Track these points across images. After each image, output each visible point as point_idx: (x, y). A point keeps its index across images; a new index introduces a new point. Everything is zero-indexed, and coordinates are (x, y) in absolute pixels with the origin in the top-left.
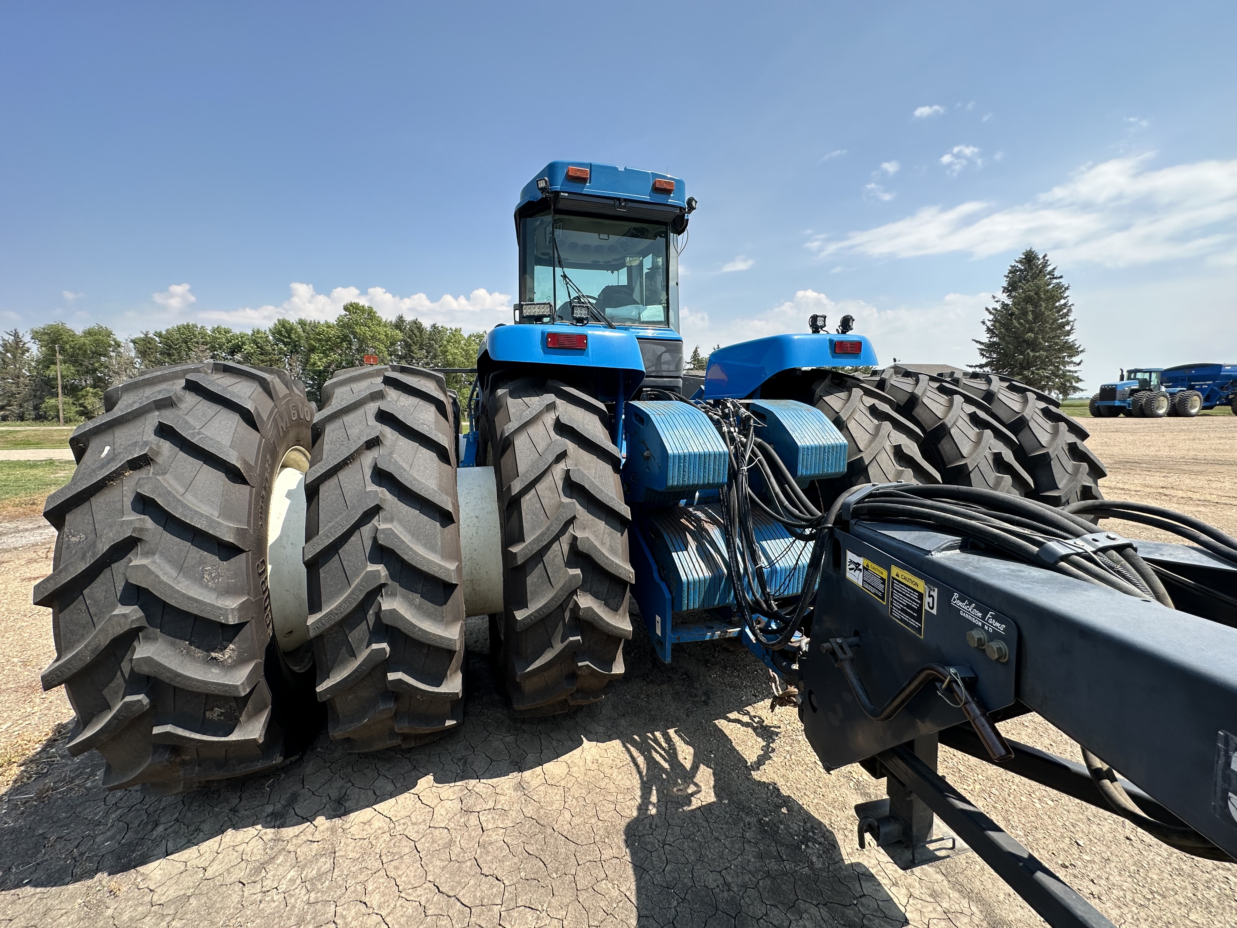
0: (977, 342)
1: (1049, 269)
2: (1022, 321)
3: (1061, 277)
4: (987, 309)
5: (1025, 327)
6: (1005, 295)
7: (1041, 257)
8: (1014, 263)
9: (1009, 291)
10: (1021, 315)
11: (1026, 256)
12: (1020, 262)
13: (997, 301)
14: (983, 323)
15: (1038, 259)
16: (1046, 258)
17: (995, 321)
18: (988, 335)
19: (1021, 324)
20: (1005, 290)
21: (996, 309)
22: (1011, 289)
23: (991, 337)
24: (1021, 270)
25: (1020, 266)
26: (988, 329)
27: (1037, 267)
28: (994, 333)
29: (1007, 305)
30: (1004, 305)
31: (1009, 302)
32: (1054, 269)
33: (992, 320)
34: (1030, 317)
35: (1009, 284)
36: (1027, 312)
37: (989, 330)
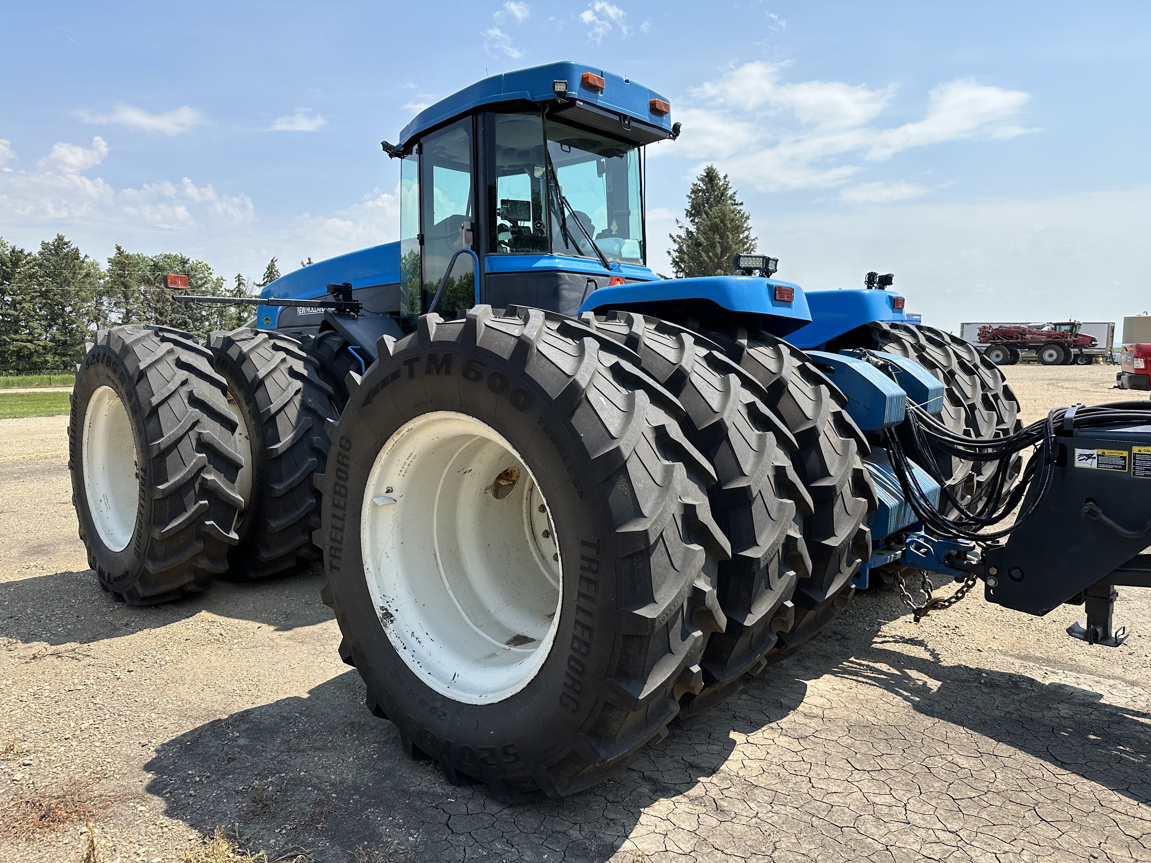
0: (661, 276)
1: (730, 192)
2: (711, 254)
3: (741, 204)
4: (671, 236)
5: (714, 262)
6: (689, 219)
7: (722, 176)
8: (696, 181)
9: (692, 215)
10: (709, 247)
11: (708, 174)
12: (702, 180)
13: (681, 227)
14: (669, 253)
15: (719, 179)
16: (727, 180)
17: (680, 251)
18: (675, 270)
19: (709, 257)
20: (689, 214)
21: (679, 237)
22: (695, 212)
23: (677, 272)
24: (703, 191)
25: (702, 185)
26: (674, 261)
27: (720, 189)
28: (680, 267)
29: (691, 233)
30: (689, 233)
31: (693, 229)
32: (735, 193)
33: (677, 251)
34: (719, 250)
35: (693, 207)
36: (714, 243)
37: (676, 263)
